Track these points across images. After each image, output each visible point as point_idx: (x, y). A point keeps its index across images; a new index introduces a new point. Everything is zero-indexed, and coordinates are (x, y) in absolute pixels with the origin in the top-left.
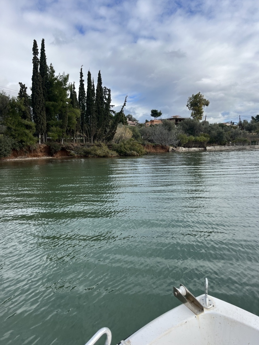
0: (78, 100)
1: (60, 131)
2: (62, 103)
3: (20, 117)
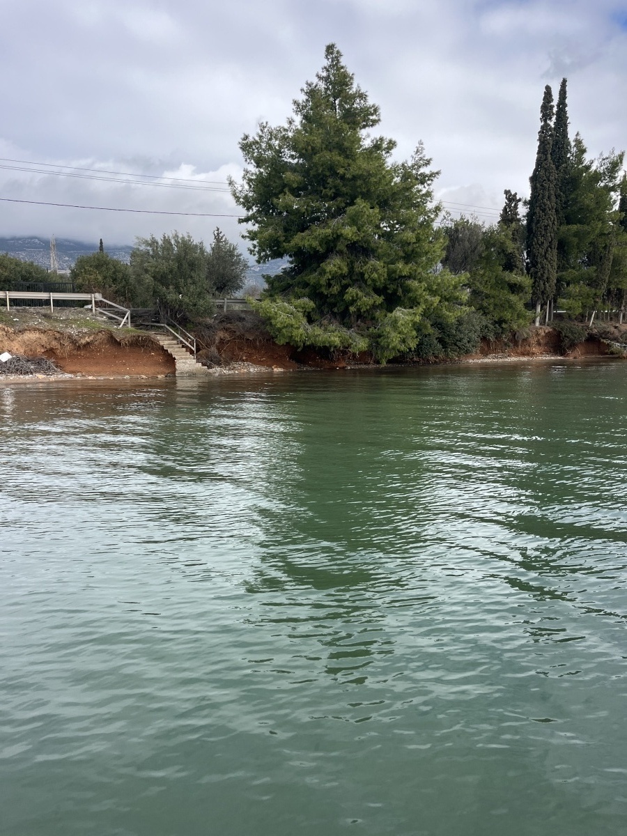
1: (588, 295)
2: (600, 225)
3: (501, 268)
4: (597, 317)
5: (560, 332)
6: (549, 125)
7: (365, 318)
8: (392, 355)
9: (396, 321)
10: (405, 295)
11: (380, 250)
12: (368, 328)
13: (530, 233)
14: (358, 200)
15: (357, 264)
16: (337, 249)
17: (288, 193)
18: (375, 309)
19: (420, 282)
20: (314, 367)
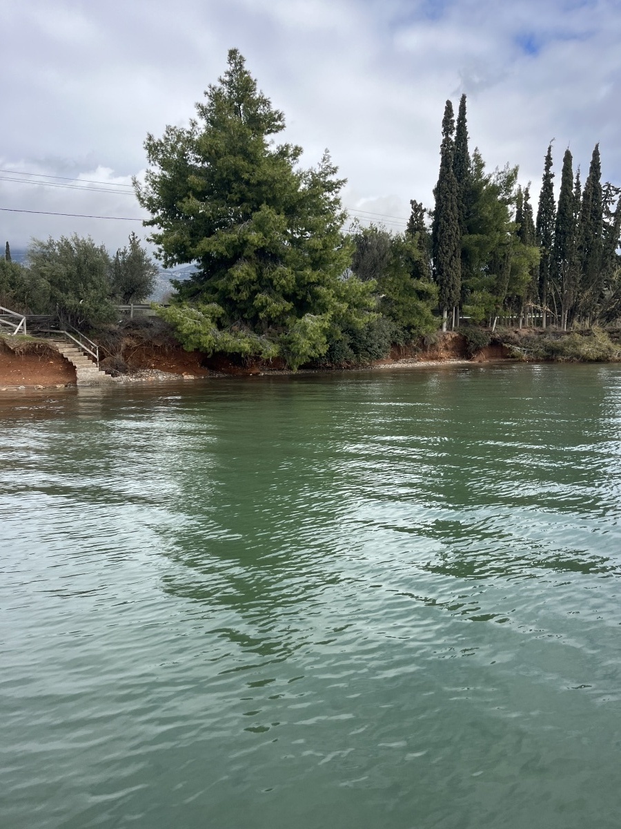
0: (535, 224)
1: (490, 301)
2: (498, 235)
3: (409, 276)
4: (499, 323)
5: (466, 337)
6: (450, 139)
7: (276, 324)
8: (303, 361)
9: (305, 327)
10: (314, 302)
11: (288, 257)
12: (279, 334)
13: (436, 242)
14: (264, 206)
15: (265, 270)
16: (244, 255)
17: (191, 197)
18: (285, 315)
19: (328, 289)
20: (227, 373)
